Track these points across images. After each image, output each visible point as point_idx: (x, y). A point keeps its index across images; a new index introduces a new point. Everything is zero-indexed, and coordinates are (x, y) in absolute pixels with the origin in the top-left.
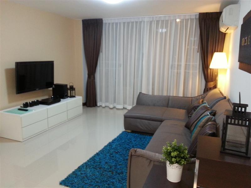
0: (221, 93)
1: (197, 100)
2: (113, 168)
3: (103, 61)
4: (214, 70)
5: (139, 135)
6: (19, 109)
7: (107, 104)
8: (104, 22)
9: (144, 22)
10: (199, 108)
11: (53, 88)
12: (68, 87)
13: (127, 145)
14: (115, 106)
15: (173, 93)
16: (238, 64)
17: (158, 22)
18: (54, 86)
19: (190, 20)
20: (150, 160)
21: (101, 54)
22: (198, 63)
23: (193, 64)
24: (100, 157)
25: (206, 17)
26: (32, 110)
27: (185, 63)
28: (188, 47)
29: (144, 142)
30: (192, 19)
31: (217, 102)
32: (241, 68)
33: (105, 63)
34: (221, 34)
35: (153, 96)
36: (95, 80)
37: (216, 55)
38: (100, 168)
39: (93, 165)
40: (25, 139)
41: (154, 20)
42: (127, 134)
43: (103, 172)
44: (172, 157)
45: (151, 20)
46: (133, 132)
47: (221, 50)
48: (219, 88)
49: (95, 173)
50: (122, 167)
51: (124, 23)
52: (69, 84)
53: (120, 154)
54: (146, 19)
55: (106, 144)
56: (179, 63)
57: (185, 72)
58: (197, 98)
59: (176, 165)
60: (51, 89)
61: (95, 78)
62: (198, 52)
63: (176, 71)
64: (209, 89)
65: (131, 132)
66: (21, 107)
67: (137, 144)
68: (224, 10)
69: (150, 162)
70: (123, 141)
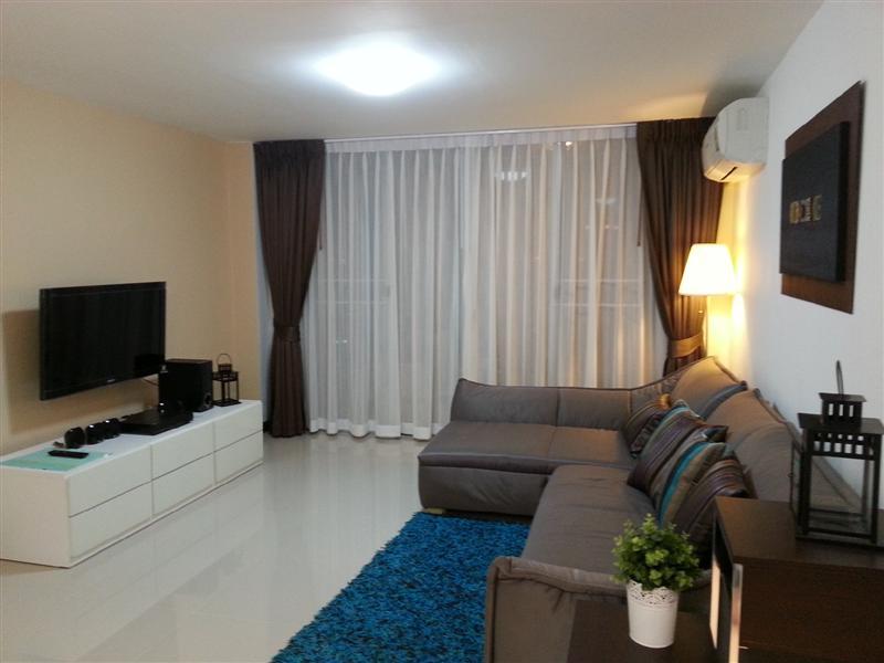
0: (724, 371)
1: (650, 397)
2: (410, 636)
3: (326, 277)
4: (692, 299)
5: (473, 522)
6: (53, 454)
7: (345, 425)
8: (329, 150)
9: (462, 150)
10: (666, 421)
11: (160, 376)
12: (215, 369)
13: (441, 557)
14: (371, 429)
15: (566, 379)
16: (777, 279)
17: (507, 150)
18: (164, 368)
19: (608, 144)
20: (559, 590)
21: (320, 255)
22: (641, 280)
23: (623, 283)
24: (357, 603)
25: (660, 134)
26: (102, 455)
27: (599, 281)
28: (607, 227)
29: (495, 545)
30: (616, 140)
31: (721, 401)
32: (788, 290)
33: (337, 284)
34: (708, 185)
35: (501, 391)
36: (301, 342)
37: (698, 253)
38: (366, 640)
39: (338, 631)
40: (79, 557)
41: (496, 145)
42: (430, 521)
43: (377, 653)
44: (648, 568)
45: (485, 145)
46: (451, 513)
47: (712, 239)
48: (714, 358)
49: (352, 657)
50: (439, 629)
51: (397, 155)
52: (217, 360)
53: (425, 591)
54: (470, 143)
55: (368, 560)
56: (580, 281)
57: (601, 310)
58: (647, 392)
59: (661, 591)
60: (156, 376)
61: (301, 336)
62: (639, 244)
63: (572, 304)
64: (680, 360)
65: (443, 515)
66: (57, 444)
67: (472, 551)
68: (722, 115)
69: (561, 596)
70: (424, 546)
